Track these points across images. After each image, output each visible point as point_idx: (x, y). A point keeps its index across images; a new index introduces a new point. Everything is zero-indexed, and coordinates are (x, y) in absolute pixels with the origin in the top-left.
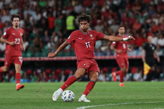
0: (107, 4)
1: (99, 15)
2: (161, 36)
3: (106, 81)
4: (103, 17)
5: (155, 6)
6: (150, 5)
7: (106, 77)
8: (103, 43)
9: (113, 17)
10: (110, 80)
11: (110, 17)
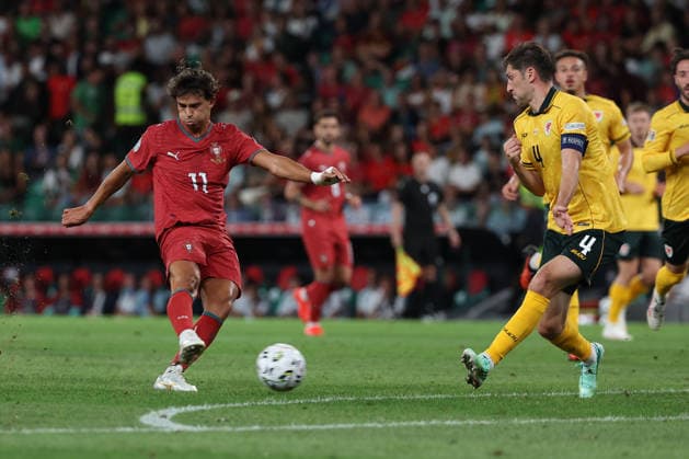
0: (264, 34)
1: (236, 72)
2: (461, 155)
3: (257, 315)
4: (248, 80)
5: (442, 45)
6: (422, 40)
7: (256, 300)
8: (246, 176)
9: (287, 80)
10: (272, 313)
11: (275, 80)
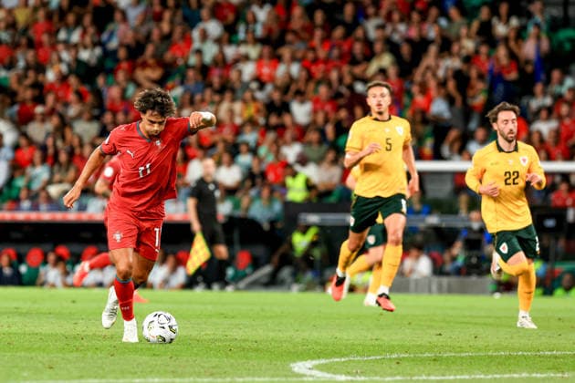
0: (60, 60)
1: (40, 92)
2: (226, 158)
3: (66, 285)
4: (50, 99)
5: (204, 70)
6: (187, 67)
8: (52, 174)
9: (81, 97)
11: (72, 97)
